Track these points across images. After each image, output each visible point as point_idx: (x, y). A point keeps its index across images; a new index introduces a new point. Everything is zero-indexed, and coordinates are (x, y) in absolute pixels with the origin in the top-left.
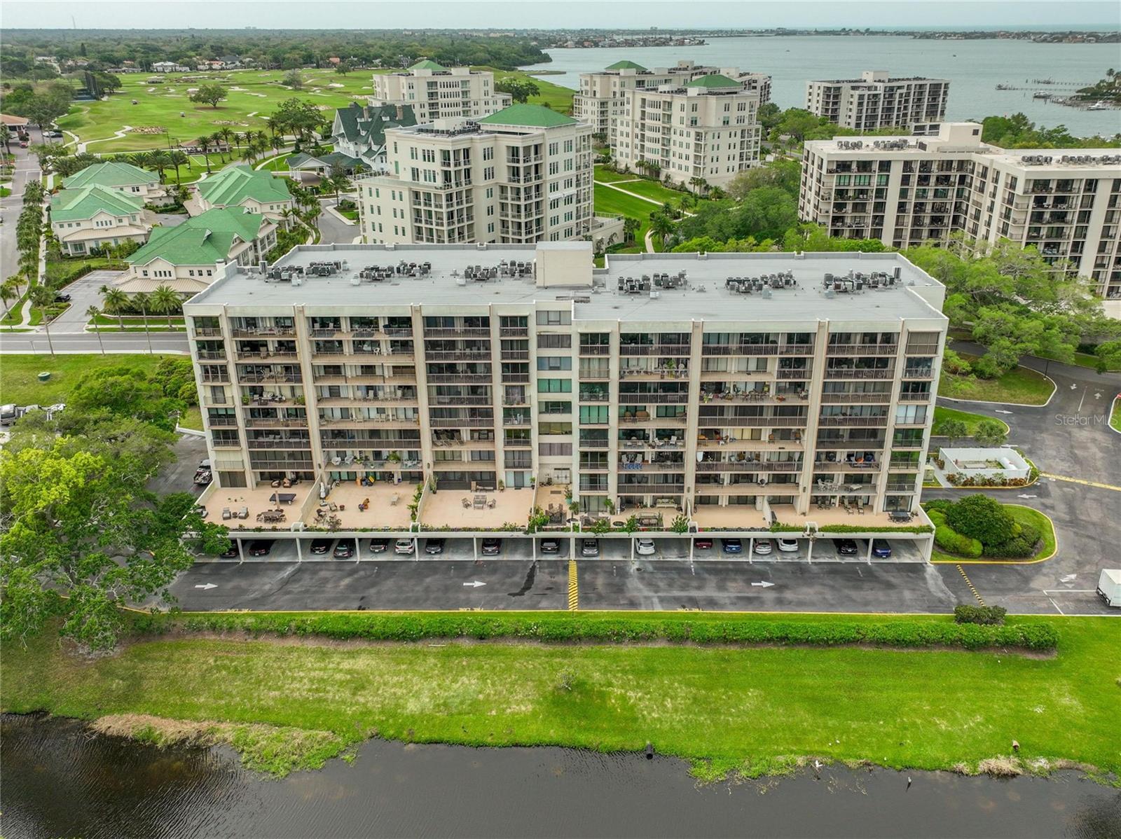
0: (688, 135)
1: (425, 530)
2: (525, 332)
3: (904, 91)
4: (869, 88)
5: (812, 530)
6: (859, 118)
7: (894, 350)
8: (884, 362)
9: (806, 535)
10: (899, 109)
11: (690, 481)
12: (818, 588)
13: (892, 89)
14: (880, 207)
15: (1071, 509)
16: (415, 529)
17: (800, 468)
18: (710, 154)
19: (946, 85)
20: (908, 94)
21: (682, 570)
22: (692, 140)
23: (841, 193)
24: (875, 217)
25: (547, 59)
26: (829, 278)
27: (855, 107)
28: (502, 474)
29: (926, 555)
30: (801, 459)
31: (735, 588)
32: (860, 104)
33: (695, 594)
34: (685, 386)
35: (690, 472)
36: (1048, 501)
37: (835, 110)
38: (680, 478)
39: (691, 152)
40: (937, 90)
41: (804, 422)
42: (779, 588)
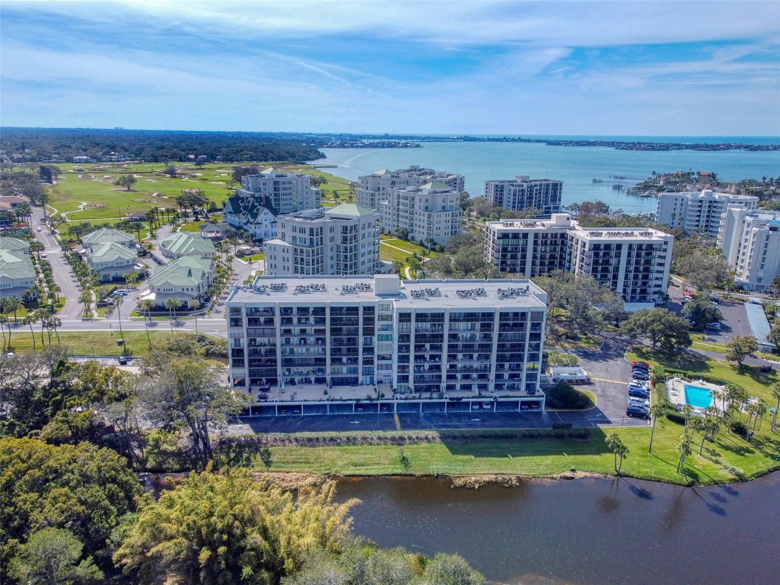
0: (424, 215)
1: (332, 400)
2: (373, 314)
3: (538, 188)
4: (519, 186)
5: (496, 398)
6: (514, 203)
7: (525, 319)
8: (522, 325)
9: (492, 400)
10: (536, 198)
11: (444, 378)
12: (499, 420)
13: (531, 186)
14: (524, 257)
15: (603, 391)
16: (328, 400)
17: (490, 371)
18: (436, 226)
19: (561, 185)
20: (540, 189)
21: (442, 416)
22: (426, 218)
23: (505, 250)
24: (521, 262)
25: (323, 156)
26: (499, 290)
27: (512, 197)
28: (361, 379)
29: (543, 408)
30: (490, 367)
31: (464, 421)
32: (515, 195)
33: (448, 424)
34: (442, 336)
35: (444, 374)
36: (594, 388)
37: (501, 198)
38: (440, 377)
39: (425, 224)
40: (556, 188)
41: (491, 351)
42: (483, 421)
